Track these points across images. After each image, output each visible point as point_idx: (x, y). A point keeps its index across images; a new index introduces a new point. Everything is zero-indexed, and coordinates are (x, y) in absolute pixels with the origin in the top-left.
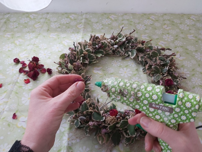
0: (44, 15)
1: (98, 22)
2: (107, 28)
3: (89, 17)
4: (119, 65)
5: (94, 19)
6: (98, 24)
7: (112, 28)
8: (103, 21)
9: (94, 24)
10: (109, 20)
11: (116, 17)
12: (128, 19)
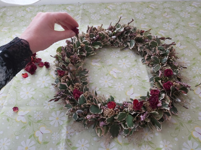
0: (40, 7)
1: (95, 13)
2: (105, 18)
3: (86, 8)
4: (117, 57)
5: (92, 9)
6: (96, 15)
7: (110, 19)
8: (101, 12)
9: (91, 15)
10: (107, 10)
11: (115, 6)
12: (126, 8)
